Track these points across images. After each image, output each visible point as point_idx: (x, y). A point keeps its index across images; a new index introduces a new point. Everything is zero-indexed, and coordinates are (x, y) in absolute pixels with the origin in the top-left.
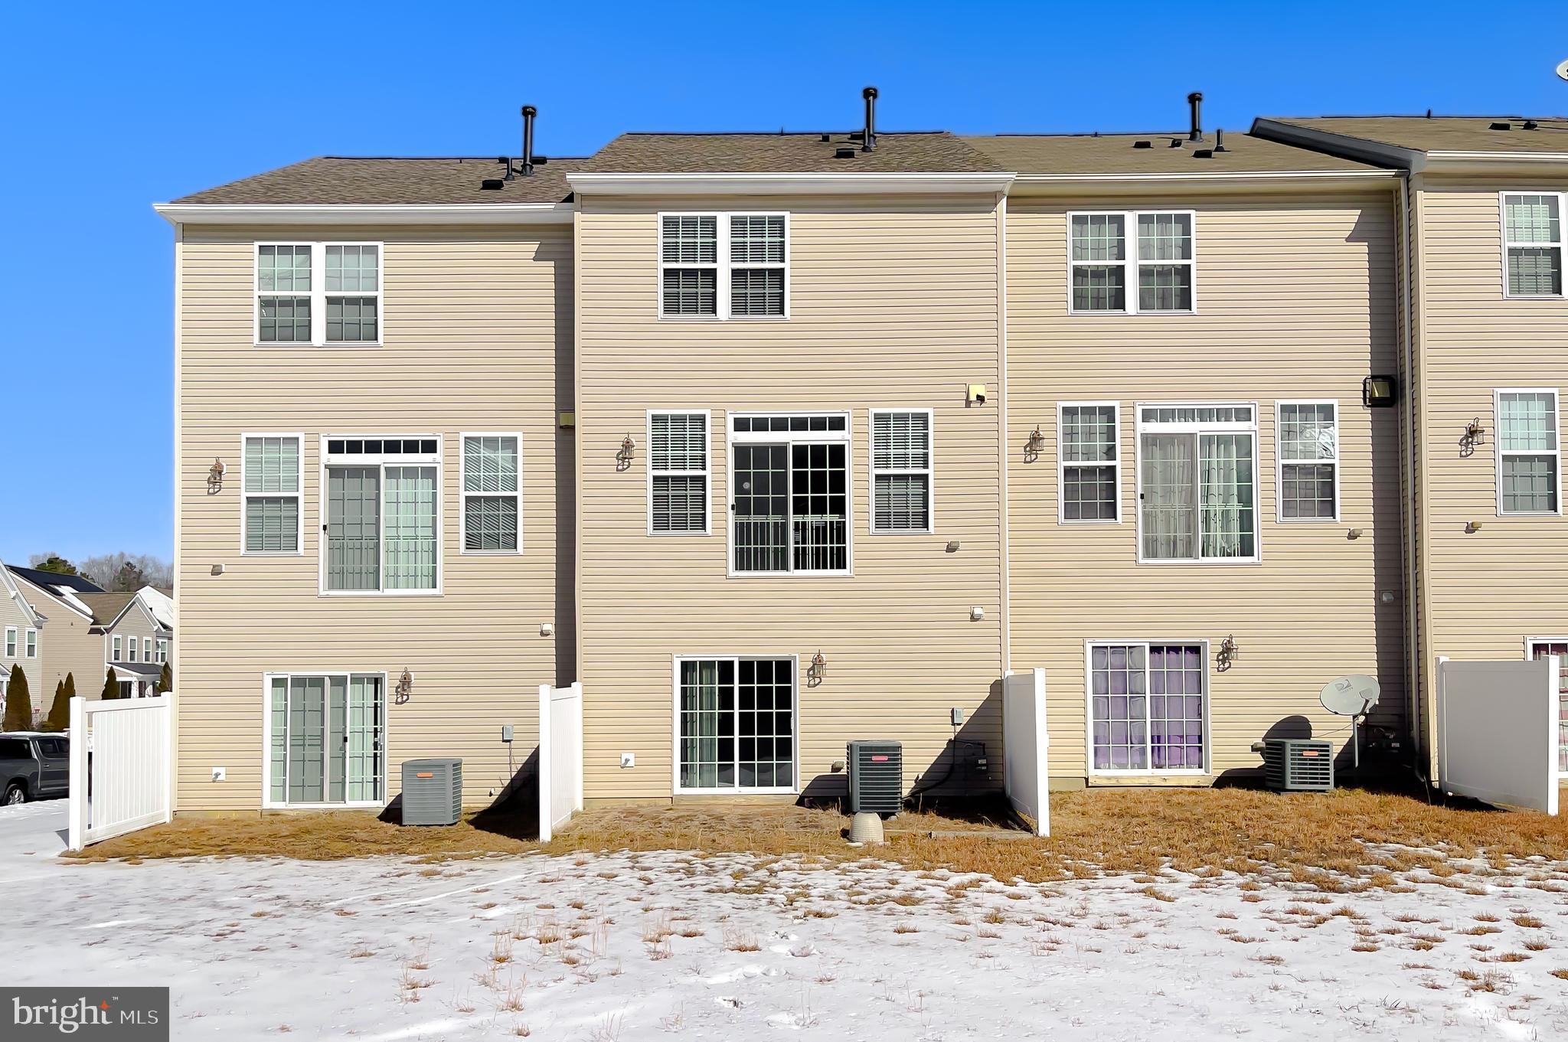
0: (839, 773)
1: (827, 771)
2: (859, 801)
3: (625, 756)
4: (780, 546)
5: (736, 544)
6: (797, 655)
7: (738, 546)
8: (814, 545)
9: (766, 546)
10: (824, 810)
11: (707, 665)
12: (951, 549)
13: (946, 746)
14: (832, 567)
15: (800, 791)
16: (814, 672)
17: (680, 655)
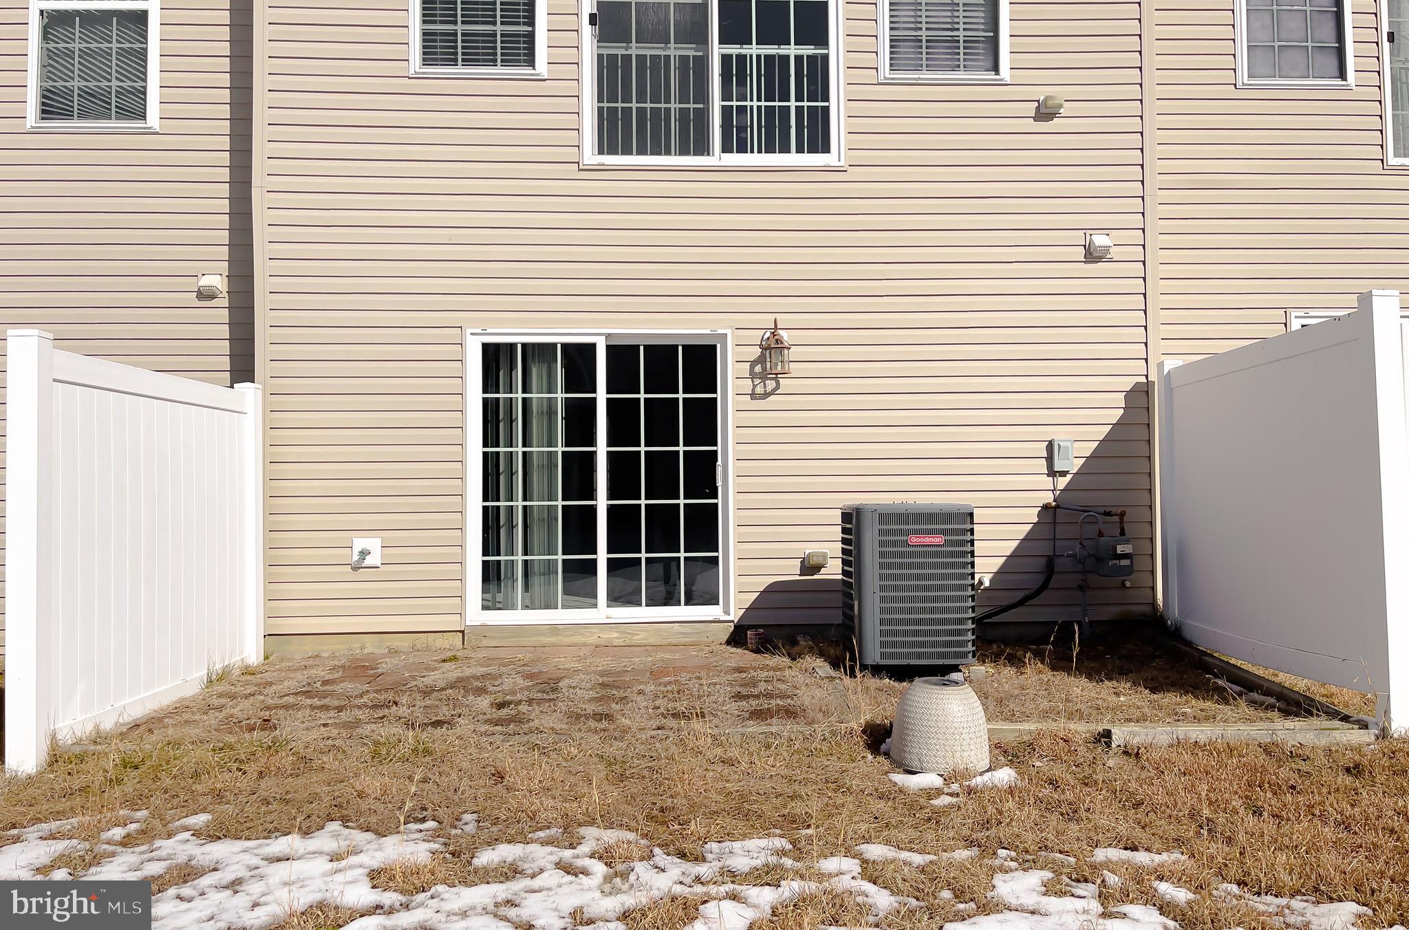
0: (815, 577)
1: (790, 572)
2: (878, 639)
3: (360, 543)
4: (692, 106)
5: (600, 100)
6: (729, 332)
7: (605, 105)
8: (763, 104)
9: (663, 105)
10: (794, 659)
11: (538, 353)
12: (1045, 113)
13: (1036, 520)
14: (800, 150)
15: (735, 615)
16: (764, 369)
17: (479, 331)
